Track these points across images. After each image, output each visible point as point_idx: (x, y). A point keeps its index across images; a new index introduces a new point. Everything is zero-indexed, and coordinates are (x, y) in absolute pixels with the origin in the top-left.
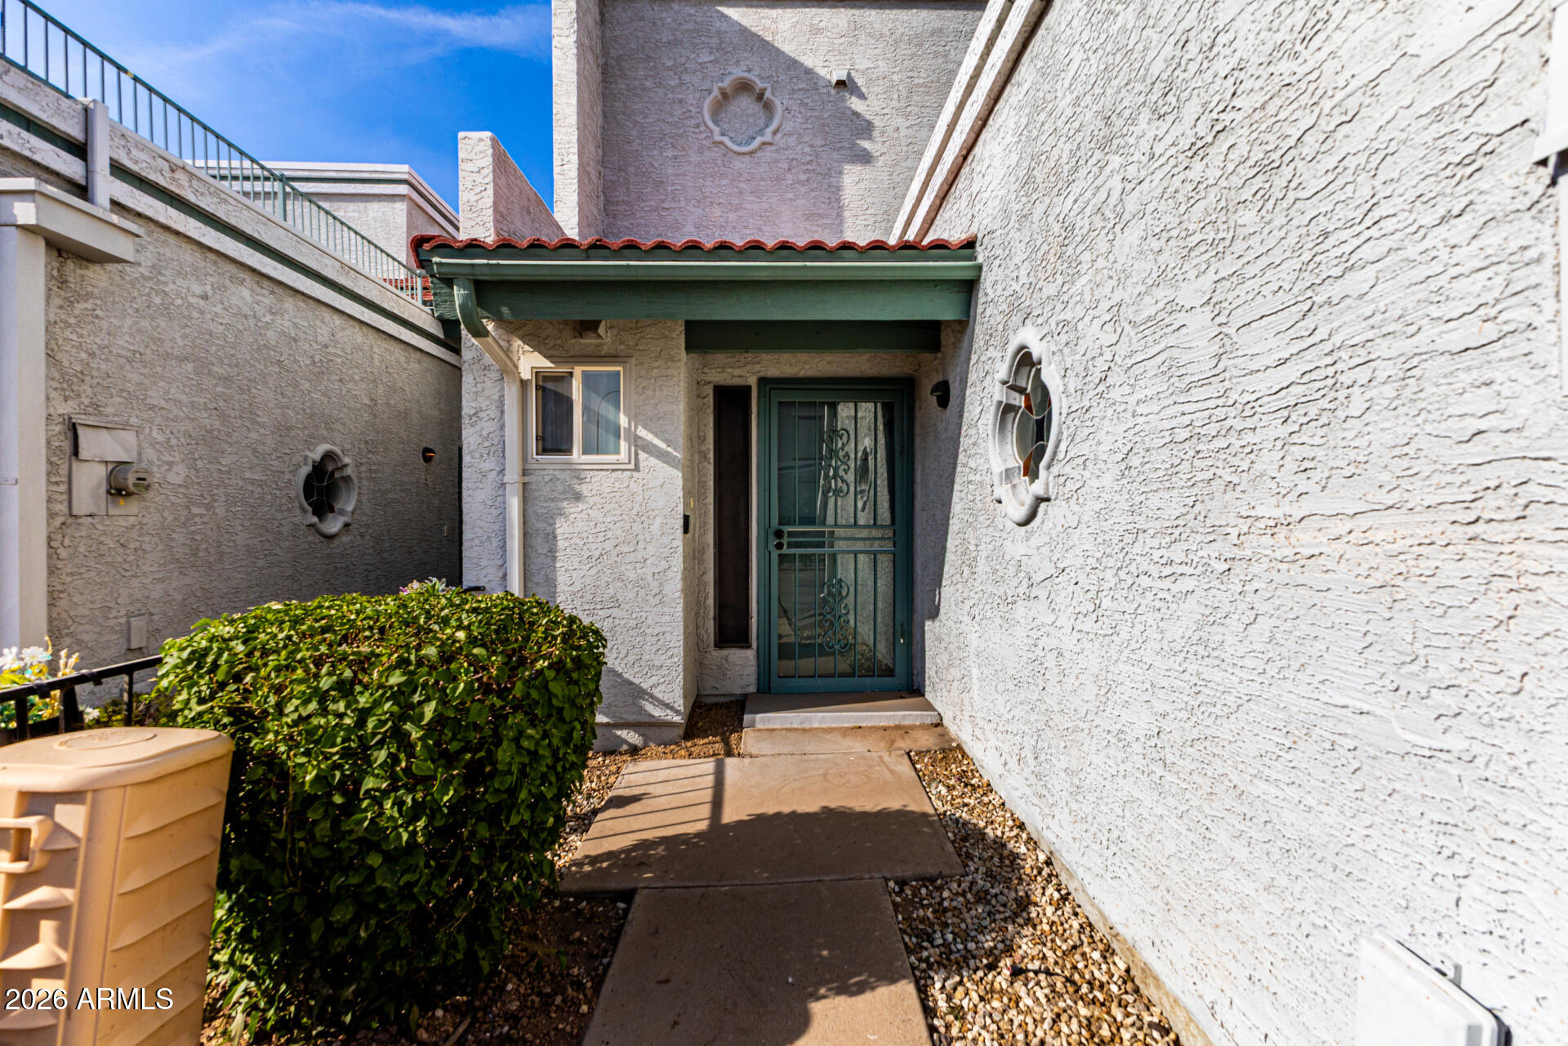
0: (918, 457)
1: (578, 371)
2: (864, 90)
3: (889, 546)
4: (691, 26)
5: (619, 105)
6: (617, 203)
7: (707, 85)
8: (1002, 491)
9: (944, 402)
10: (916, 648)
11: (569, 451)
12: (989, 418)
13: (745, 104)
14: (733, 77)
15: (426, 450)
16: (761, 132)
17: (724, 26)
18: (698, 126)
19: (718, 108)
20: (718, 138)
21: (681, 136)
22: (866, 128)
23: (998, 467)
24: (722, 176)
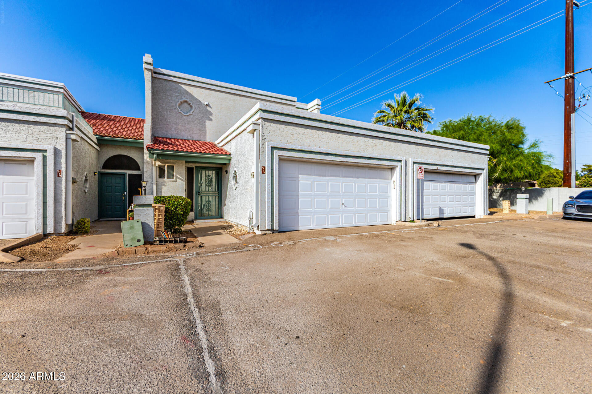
0: (223, 181)
1: (166, 165)
2: (212, 107)
3: (217, 195)
4: (174, 87)
5: (156, 101)
6: (156, 122)
7: (177, 100)
8: (233, 186)
9: (227, 173)
10: (222, 212)
11: (165, 178)
12: (232, 177)
13: (186, 105)
14: (183, 99)
15: (95, 173)
16: (189, 111)
17: (181, 89)
18: (175, 108)
19: (179, 105)
20: (180, 112)
21: (171, 110)
22: (211, 114)
23: (233, 183)
24: (181, 119)
